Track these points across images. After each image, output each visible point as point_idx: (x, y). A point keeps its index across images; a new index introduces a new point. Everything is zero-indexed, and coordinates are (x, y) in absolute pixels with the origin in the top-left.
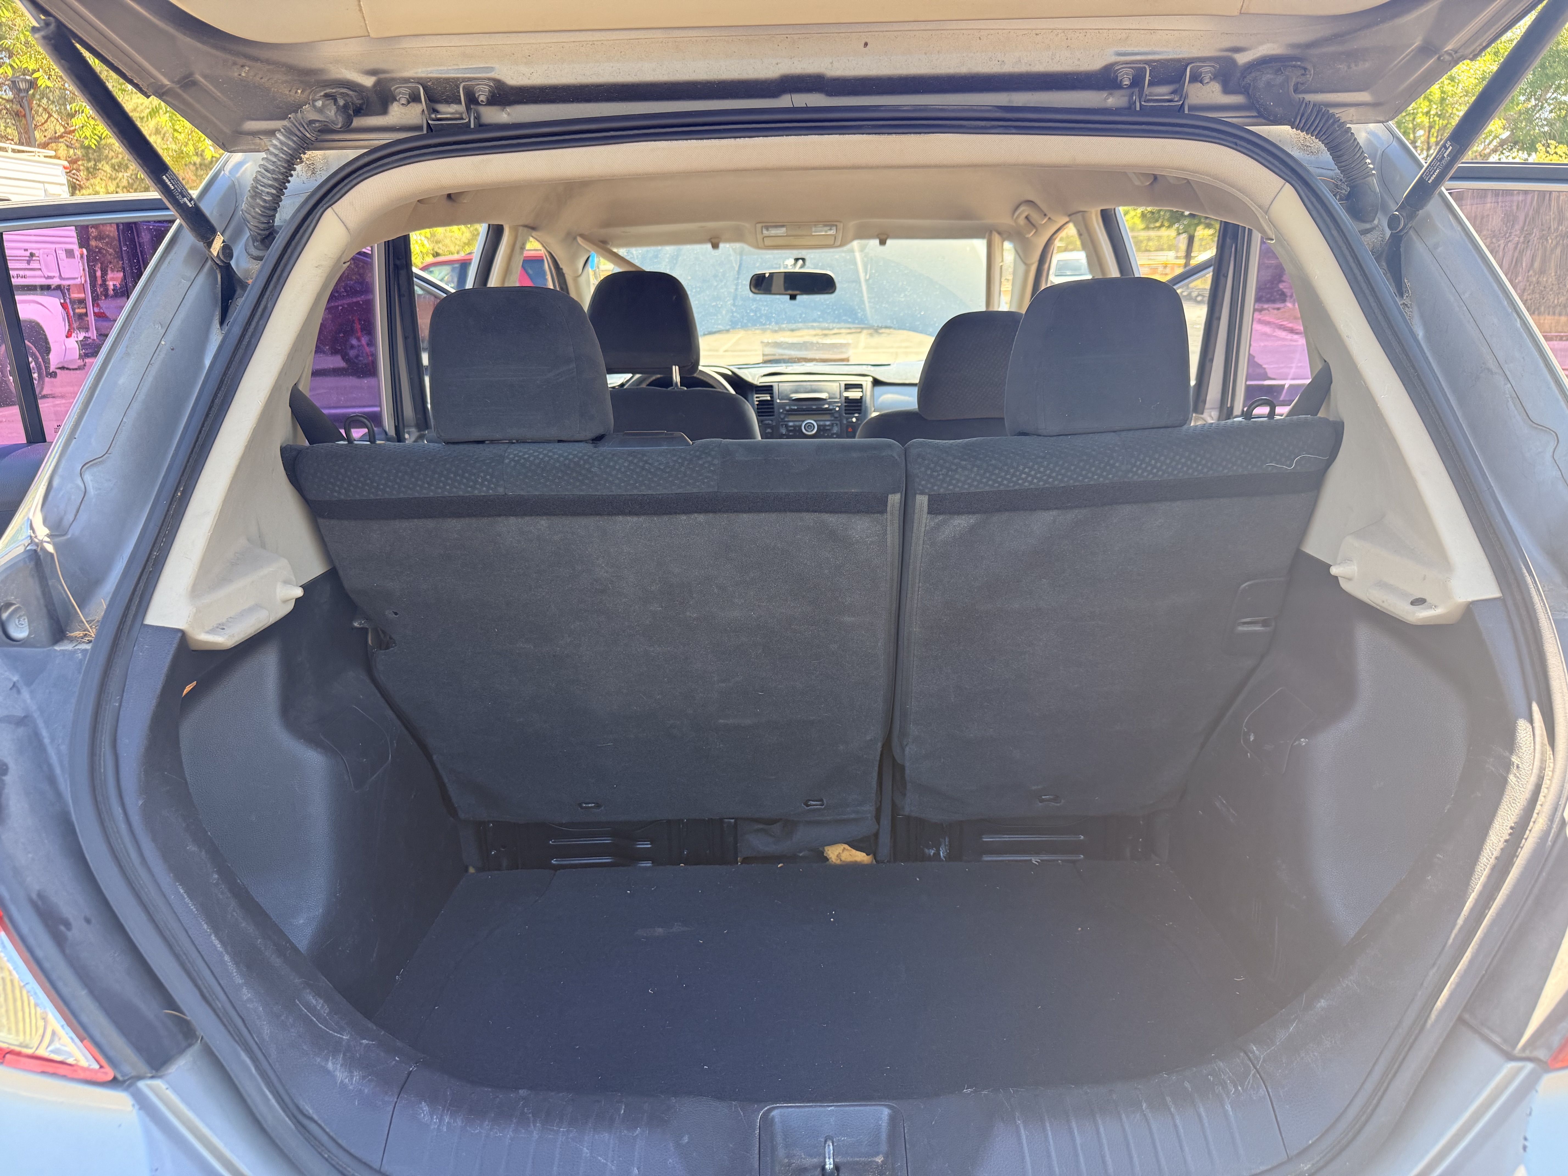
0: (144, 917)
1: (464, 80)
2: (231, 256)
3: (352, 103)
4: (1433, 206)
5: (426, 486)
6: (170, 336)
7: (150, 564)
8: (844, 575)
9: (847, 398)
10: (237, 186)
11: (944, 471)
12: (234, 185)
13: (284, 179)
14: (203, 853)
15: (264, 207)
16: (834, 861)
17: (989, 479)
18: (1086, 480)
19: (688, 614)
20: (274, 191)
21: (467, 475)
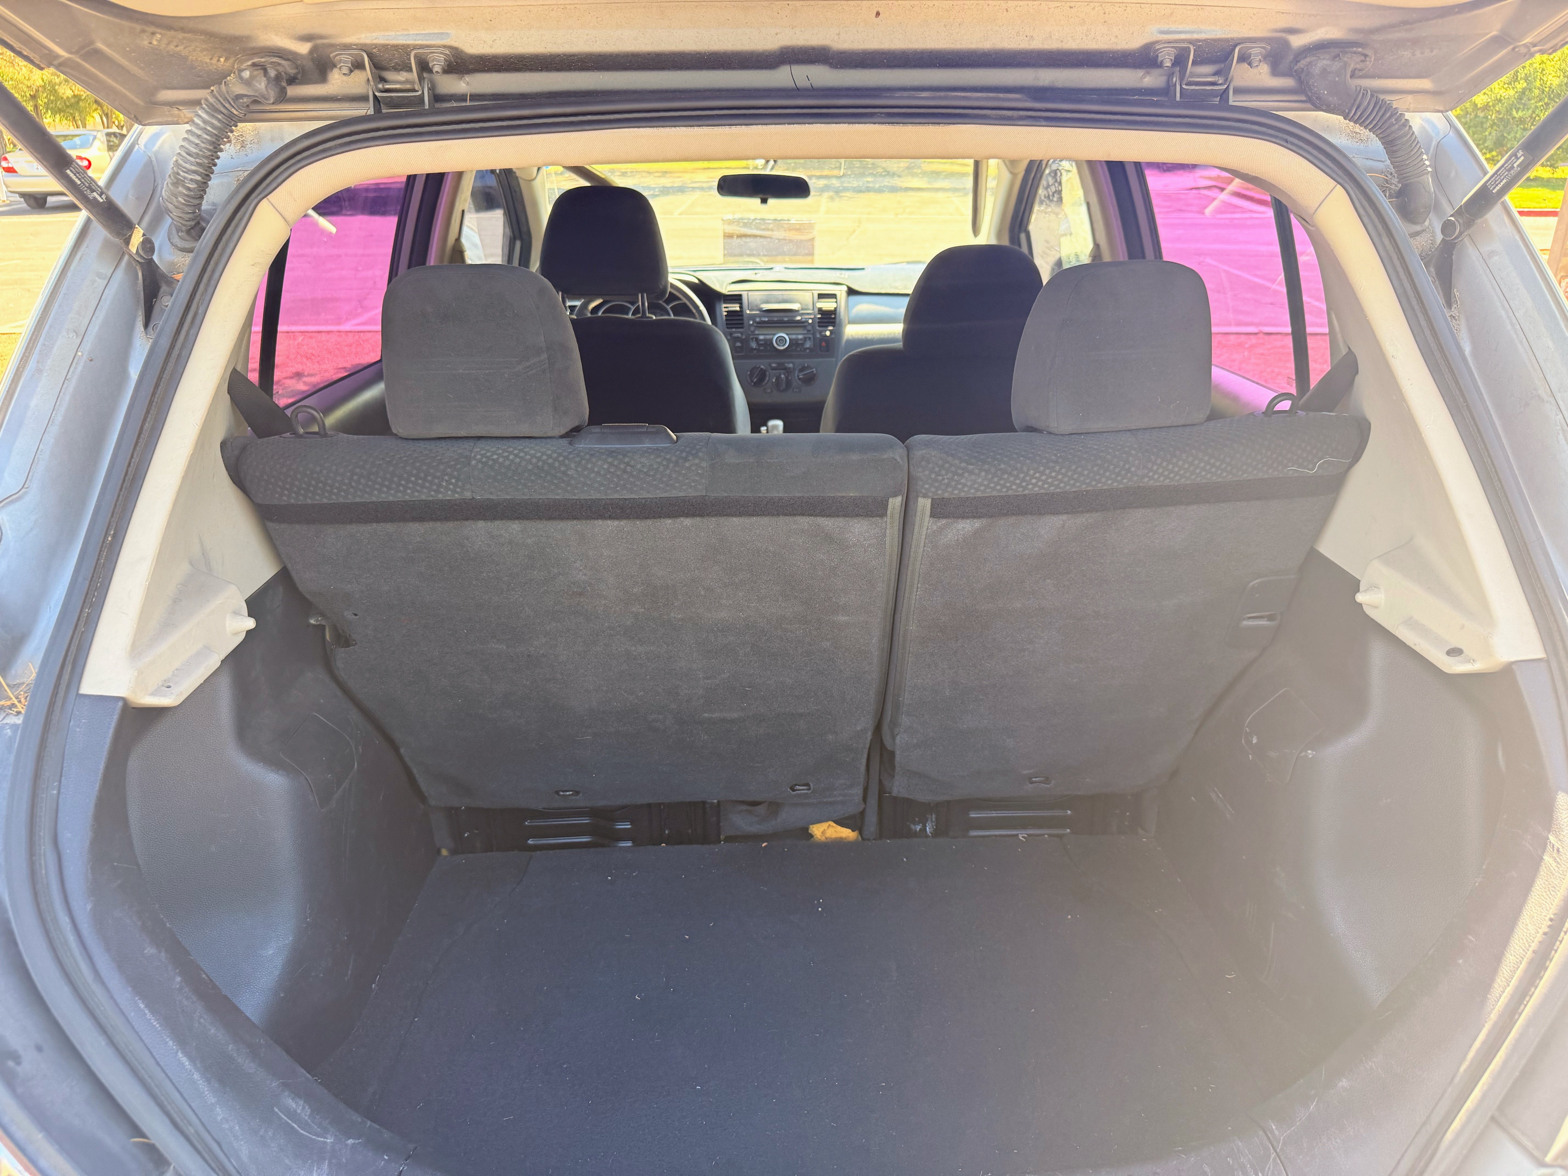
0: (102, 1042)
1: (415, 47)
2: (152, 250)
3: (285, 73)
4: (1494, 217)
5: (385, 489)
6: (87, 346)
7: (82, 623)
8: (839, 576)
9: (820, 311)
10: (155, 162)
11: (950, 475)
12: (150, 161)
13: (209, 163)
14: (163, 954)
15: (187, 196)
16: (819, 837)
17: (997, 484)
18: (1100, 485)
19: (672, 615)
20: (199, 178)
21: (429, 478)
